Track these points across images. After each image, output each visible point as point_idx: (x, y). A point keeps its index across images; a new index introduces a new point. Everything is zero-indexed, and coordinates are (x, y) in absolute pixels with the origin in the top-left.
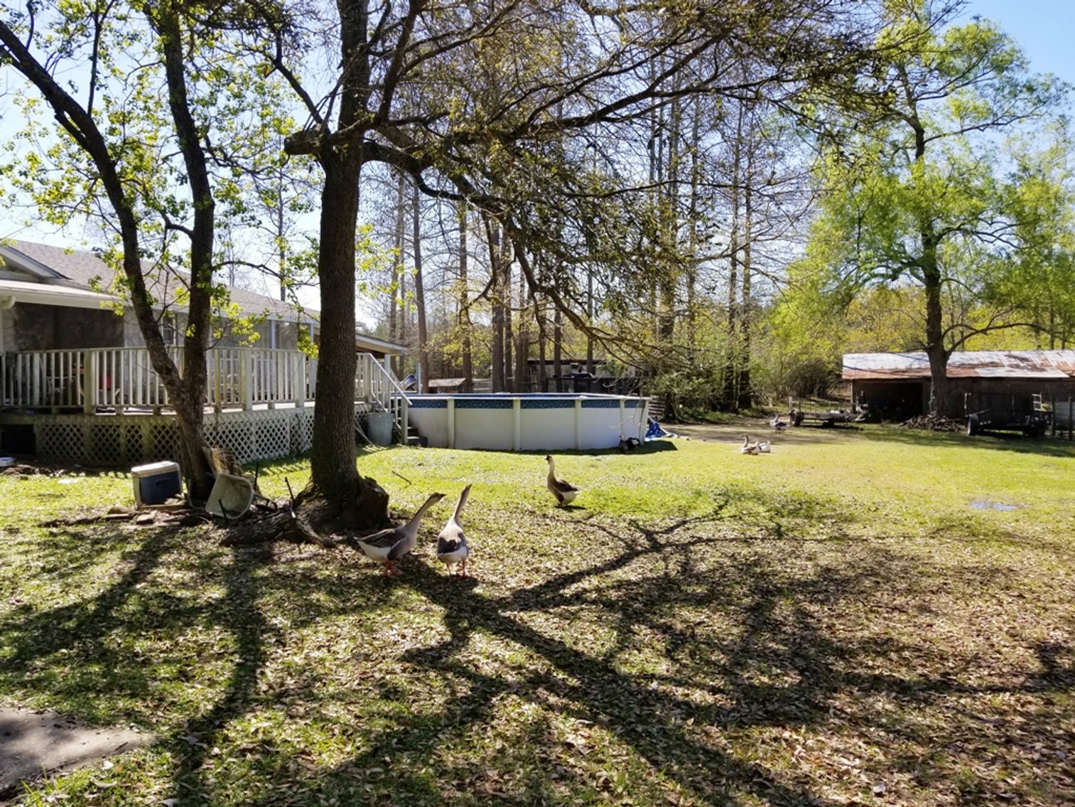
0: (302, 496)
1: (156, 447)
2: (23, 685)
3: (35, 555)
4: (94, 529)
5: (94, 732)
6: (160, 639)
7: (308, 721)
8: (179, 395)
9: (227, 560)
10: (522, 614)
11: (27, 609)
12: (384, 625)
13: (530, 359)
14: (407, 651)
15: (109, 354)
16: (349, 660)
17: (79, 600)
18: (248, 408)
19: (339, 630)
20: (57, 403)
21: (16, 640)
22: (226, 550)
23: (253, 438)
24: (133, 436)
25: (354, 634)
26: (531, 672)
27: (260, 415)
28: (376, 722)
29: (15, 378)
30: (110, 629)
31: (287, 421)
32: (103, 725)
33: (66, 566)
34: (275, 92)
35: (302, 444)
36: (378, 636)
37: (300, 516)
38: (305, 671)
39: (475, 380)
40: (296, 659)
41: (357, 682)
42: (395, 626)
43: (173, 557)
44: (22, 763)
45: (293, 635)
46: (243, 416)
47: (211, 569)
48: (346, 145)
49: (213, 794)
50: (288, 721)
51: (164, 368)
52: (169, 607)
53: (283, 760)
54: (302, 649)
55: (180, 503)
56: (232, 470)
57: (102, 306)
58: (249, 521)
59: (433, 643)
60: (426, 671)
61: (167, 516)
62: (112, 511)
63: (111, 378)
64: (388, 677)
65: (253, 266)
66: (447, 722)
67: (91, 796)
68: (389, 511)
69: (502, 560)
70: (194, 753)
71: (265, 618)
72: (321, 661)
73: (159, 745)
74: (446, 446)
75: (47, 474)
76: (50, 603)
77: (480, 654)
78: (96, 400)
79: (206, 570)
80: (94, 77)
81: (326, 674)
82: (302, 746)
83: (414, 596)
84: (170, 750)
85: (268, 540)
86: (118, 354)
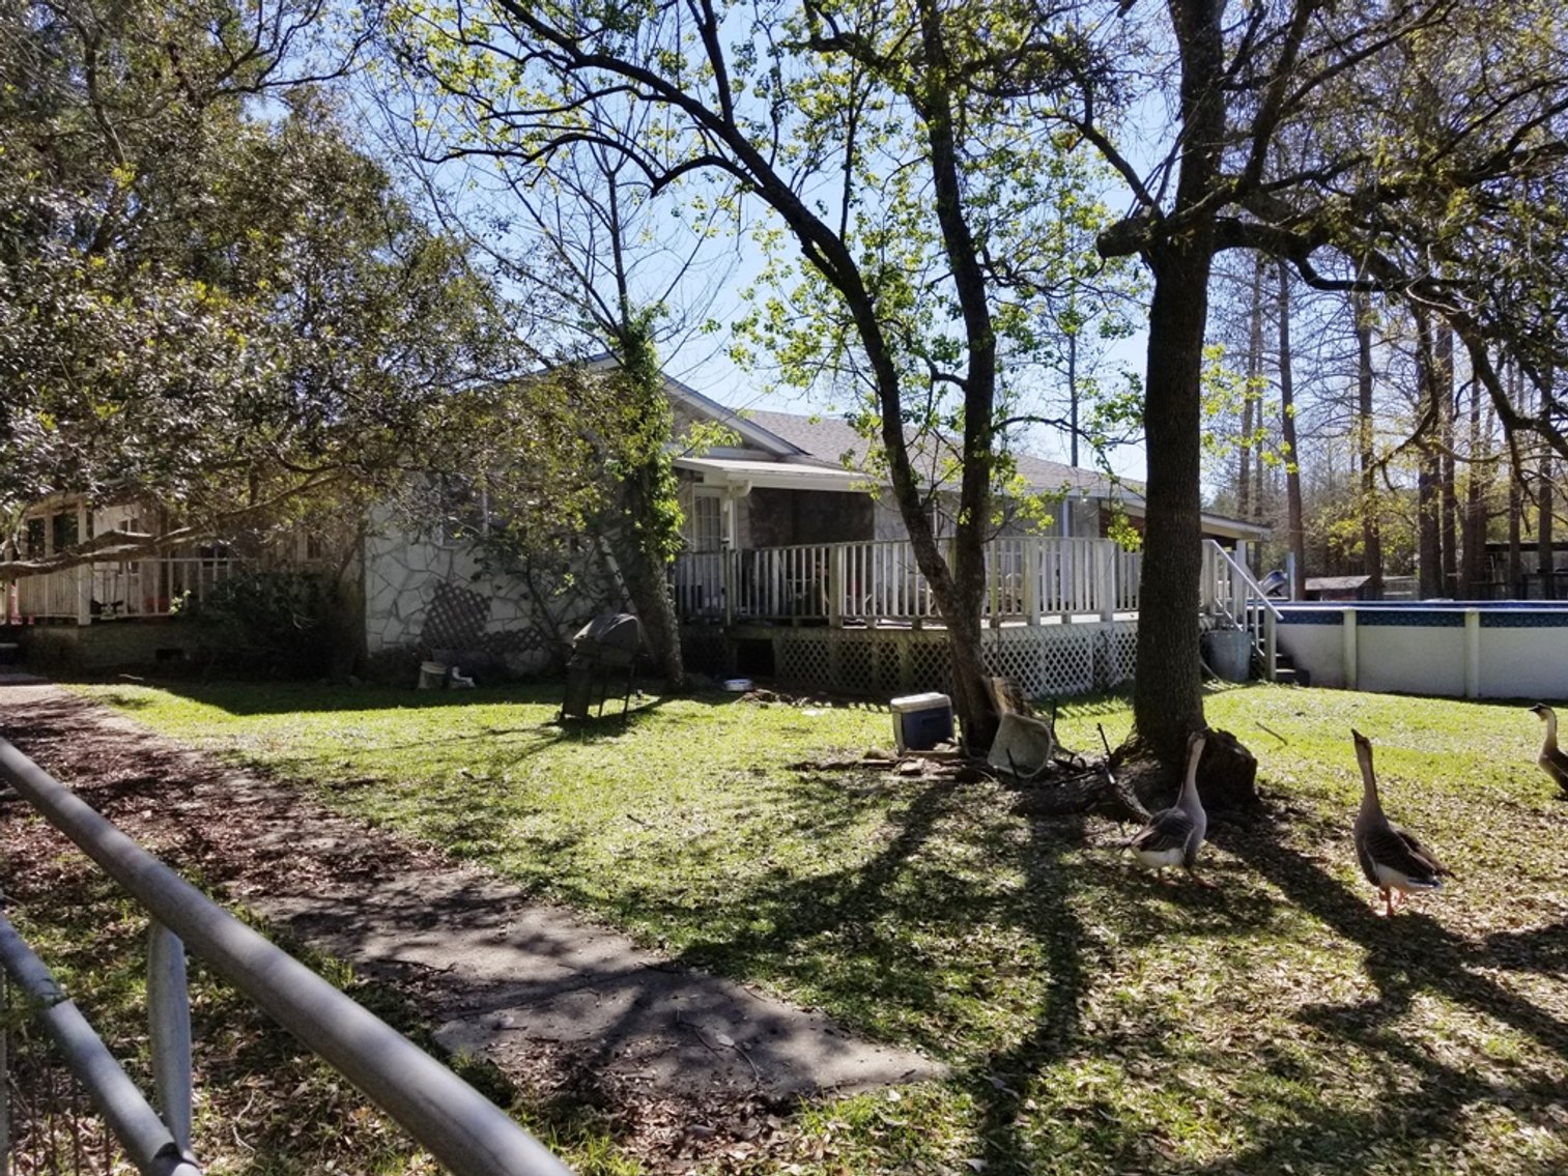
0: (1123, 752)
1: (916, 671)
2: (786, 971)
3: (786, 805)
4: (850, 778)
5: (872, 1048)
6: (943, 935)
7: (1158, 1087)
8: (950, 604)
9: (1022, 835)
10: (1506, 974)
11: (781, 874)
12: (1265, 960)
13: (1490, 542)
14: (1304, 1006)
15: (859, 550)
16: (1212, 1005)
17: (840, 870)
18: (1034, 621)
19: (1193, 958)
20: (798, 613)
21: (772, 912)
22: (1020, 821)
23: (1042, 664)
24: (888, 657)
25: (1217, 967)
26: (1532, 1074)
27: (1051, 631)
28: (1263, 1107)
29: (752, 580)
30: (881, 912)
31: (1089, 640)
32: (883, 1040)
33: (822, 822)
34: (1080, 170)
35: (1111, 676)
36: (1255, 976)
37: (1121, 781)
38: (1147, 1011)
39: (1385, 578)
40: (1132, 991)
41: (1228, 1040)
42: (1282, 964)
43: (951, 823)
44: (793, 1073)
45: (1124, 956)
46: (1028, 633)
47: (1001, 846)
48: (1191, 232)
49: (1033, 1165)
50: (1128, 1080)
51: (932, 568)
52: (951, 891)
53: (1126, 1137)
54: (1139, 978)
55: (953, 750)
56: (1021, 709)
57: (852, 487)
58: (1048, 782)
59: (1348, 1000)
60: (1340, 1042)
61: (936, 767)
62: (869, 756)
63: (861, 580)
64: (1278, 1042)
65: (1047, 422)
66: (1384, 1129)
67: (877, 1134)
68: (1257, 784)
69: (1462, 880)
70: (1002, 1102)
71: (1081, 925)
72: (1170, 1000)
73: (955, 1082)
74: (1342, 684)
75: (789, 702)
76: (808, 869)
77: (1435, 1030)
78: (843, 610)
79: (996, 846)
80: (848, 192)
81: (1178, 1020)
82: (1154, 1121)
83: (1310, 922)
84: (970, 1091)
85: (1077, 812)
86: (869, 549)
